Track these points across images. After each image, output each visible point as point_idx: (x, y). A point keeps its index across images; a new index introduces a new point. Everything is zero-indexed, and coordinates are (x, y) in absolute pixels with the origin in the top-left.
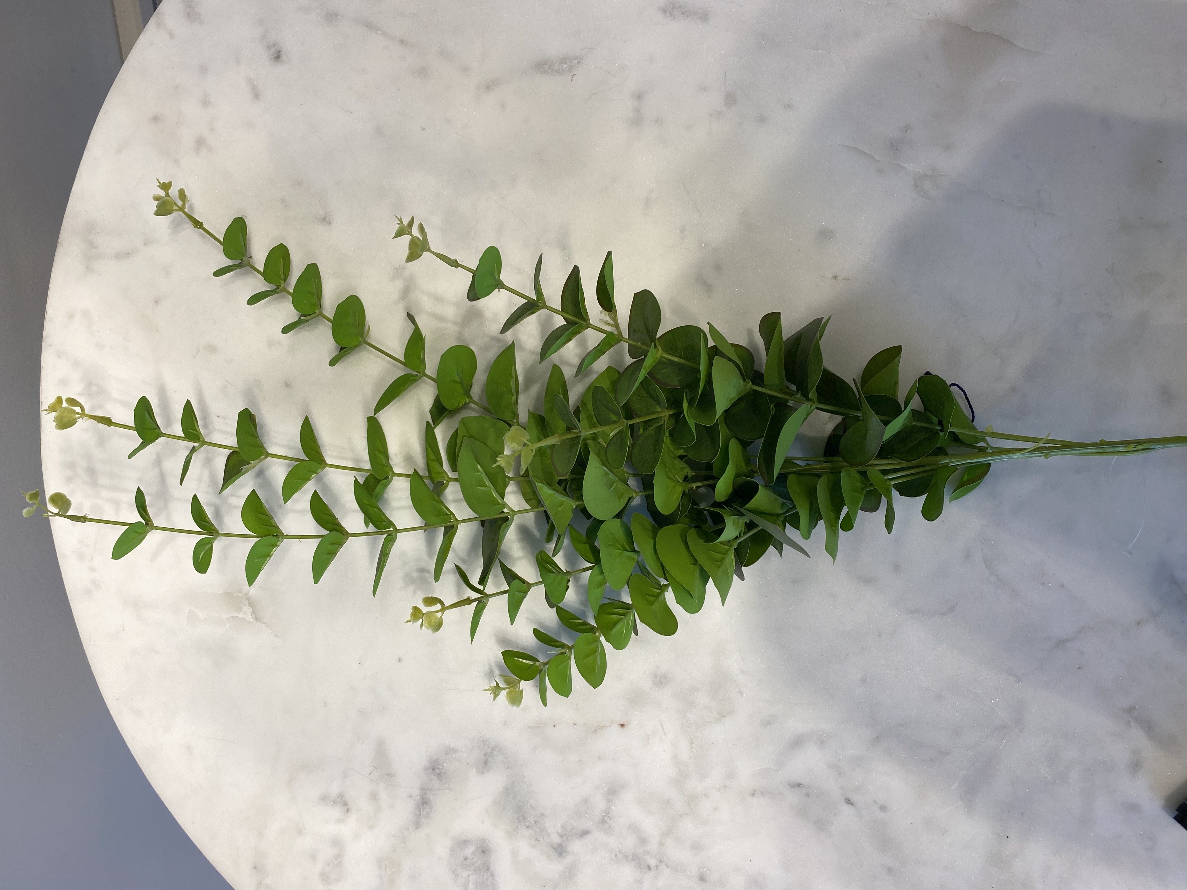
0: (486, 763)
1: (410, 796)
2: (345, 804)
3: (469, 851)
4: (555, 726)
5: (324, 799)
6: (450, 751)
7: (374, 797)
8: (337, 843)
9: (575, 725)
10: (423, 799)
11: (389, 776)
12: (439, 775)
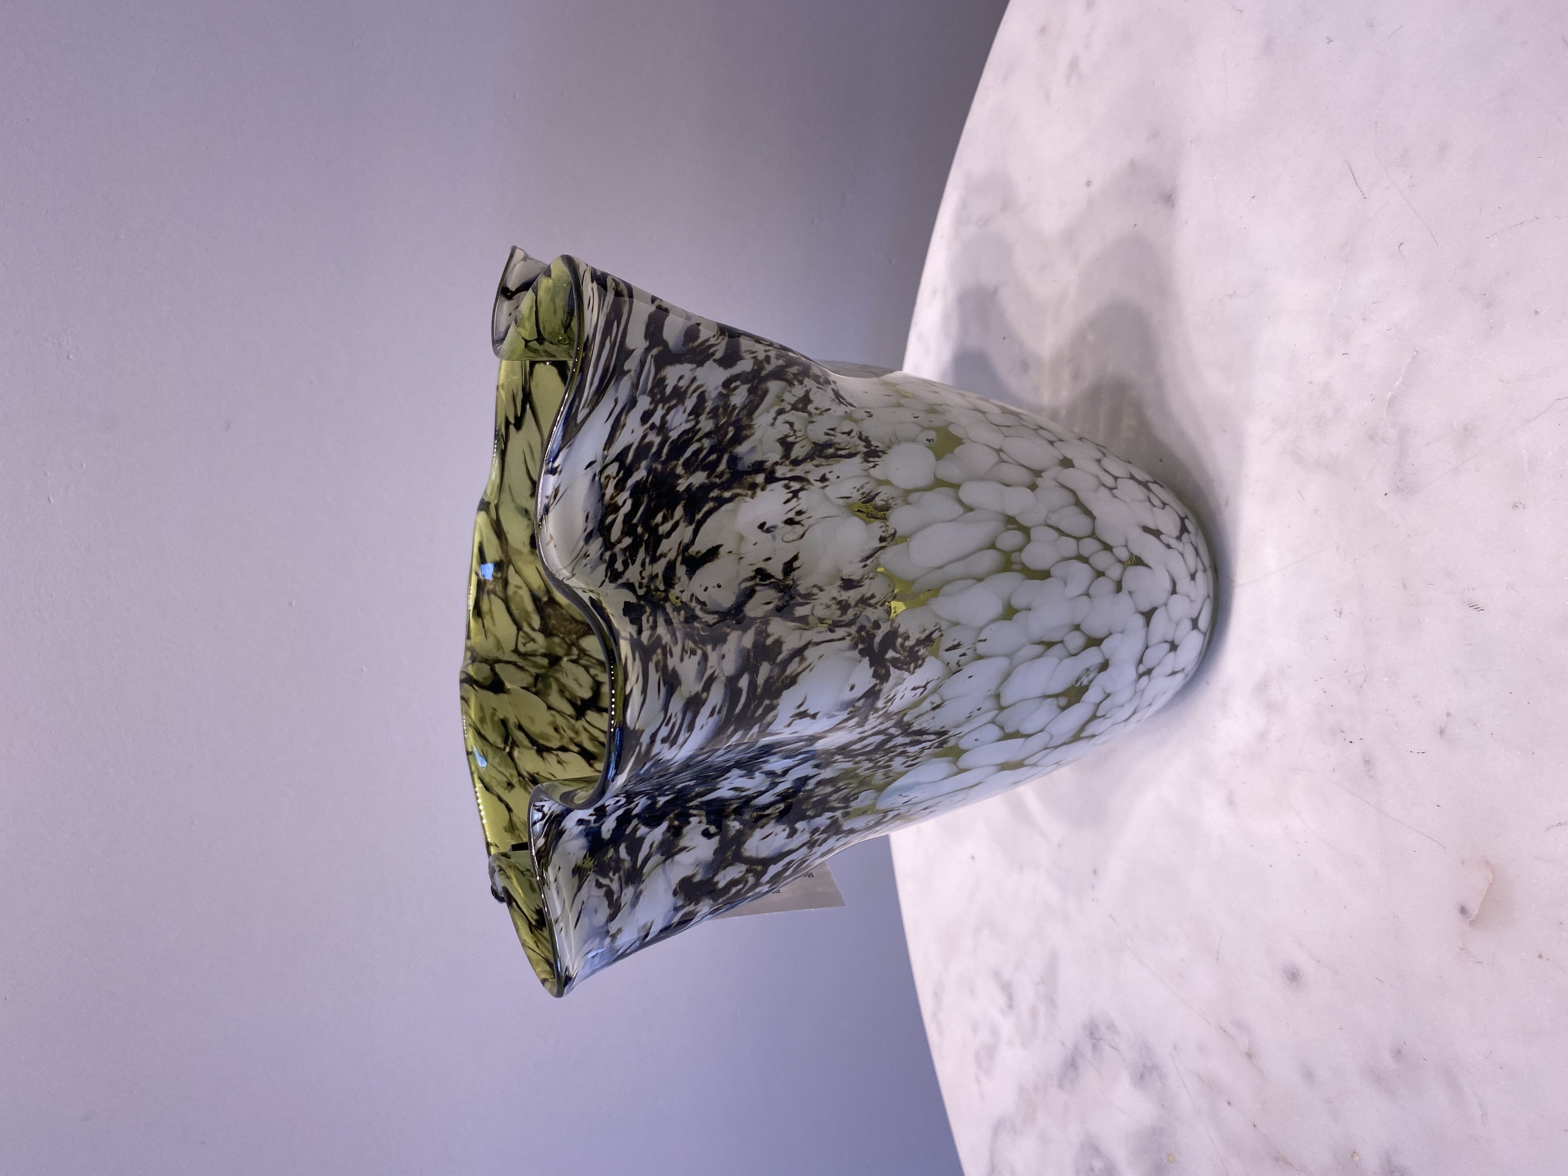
0: (1142, 1077)
1: (1063, 1044)
2: (1010, 997)
3: (1098, 1164)
4: (1229, 1104)
5: (996, 975)
6: (1111, 1027)
7: (1034, 1013)
8: (994, 1032)
9: (1254, 1126)
10: (1073, 1059)
11: (1051, 1002)
12: (1095, 1047)
